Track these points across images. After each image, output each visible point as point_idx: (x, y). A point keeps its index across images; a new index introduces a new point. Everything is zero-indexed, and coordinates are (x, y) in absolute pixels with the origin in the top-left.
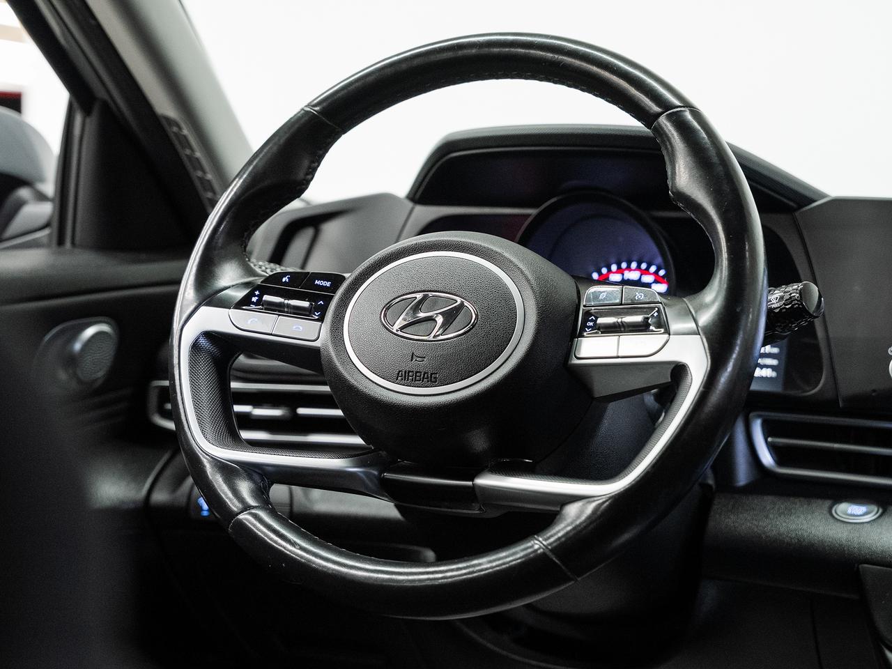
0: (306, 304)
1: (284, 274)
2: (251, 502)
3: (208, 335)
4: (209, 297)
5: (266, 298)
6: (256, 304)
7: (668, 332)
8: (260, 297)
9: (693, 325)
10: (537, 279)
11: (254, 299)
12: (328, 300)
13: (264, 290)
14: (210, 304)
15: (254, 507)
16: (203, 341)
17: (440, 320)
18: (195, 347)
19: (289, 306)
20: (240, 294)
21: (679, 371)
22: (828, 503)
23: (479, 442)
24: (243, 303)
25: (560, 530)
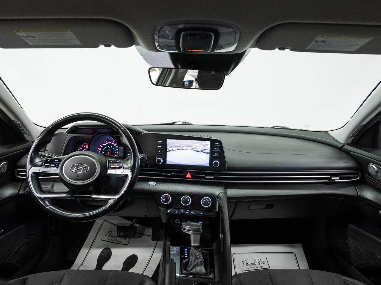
0: (54, 165)
1: (49, 159)
2: (48, 204)
3: (34, 173)
4: (34, 165)
5: (45, 165)
6: (44, 166)
7: (124, 168)
8: (44, 164)
9: (127, 166)
10: (99, 159)
11: (43, 165)
12: (59, 164)
13: (45, 163)
14: (34, 167)
15: (49, 205)
16: (32, 175)
17: (82, 169)
18: (31, 176)
19: (50, 166)
20: (41, 163)
21: (126, 176)
22: (147, 182)
23: (91, 189)
24: (41, 166)
25: (108, 205)
